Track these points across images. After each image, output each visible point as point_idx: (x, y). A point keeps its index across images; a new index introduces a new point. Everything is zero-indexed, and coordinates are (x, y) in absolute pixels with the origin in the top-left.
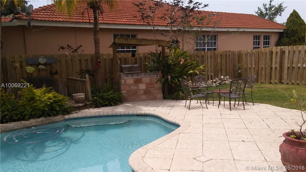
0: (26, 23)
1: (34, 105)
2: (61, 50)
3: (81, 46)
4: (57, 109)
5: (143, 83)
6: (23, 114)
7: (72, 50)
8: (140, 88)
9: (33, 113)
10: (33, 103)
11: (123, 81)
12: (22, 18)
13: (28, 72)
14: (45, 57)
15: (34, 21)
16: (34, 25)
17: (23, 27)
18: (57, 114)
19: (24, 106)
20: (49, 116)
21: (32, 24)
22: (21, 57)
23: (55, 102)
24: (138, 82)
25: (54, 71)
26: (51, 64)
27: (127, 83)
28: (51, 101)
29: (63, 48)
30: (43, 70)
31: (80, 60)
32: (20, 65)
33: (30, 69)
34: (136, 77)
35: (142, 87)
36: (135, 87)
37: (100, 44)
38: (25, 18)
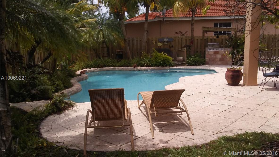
0: (162, 19)
1: (157, 60)
2: (176, 34)
3: (187, 32)
4: (167, 63)
5: (219, 54)
6: (152, 64)
7: (182, 34)
8: (217, 57)
9: (156, 64)
10: (157, 59)
11: (207, 52)
12: (160, 16)
13: (159, 45)
14: (168, 38)
15: (166, 18)
16: (166, 20)
17: (161, 21)
18: (166, 66)
19: (153, 60)
20: (163, 66)
21: (165, 20)
22: (156, 38)
23: (166, 59)
24: (216, 53)
25: (171, 46)
26: (170, 42)
27: (209, 54)
28: (164, 59)
29: (176, 33)
30: (166, 45)
31: (186, 40)
32: (155, 42)
33: (160, 44)
34: (215, 50)
35: (219, 56)
36: (214, 57)
37: (194, 31)
38: (162, 16)
